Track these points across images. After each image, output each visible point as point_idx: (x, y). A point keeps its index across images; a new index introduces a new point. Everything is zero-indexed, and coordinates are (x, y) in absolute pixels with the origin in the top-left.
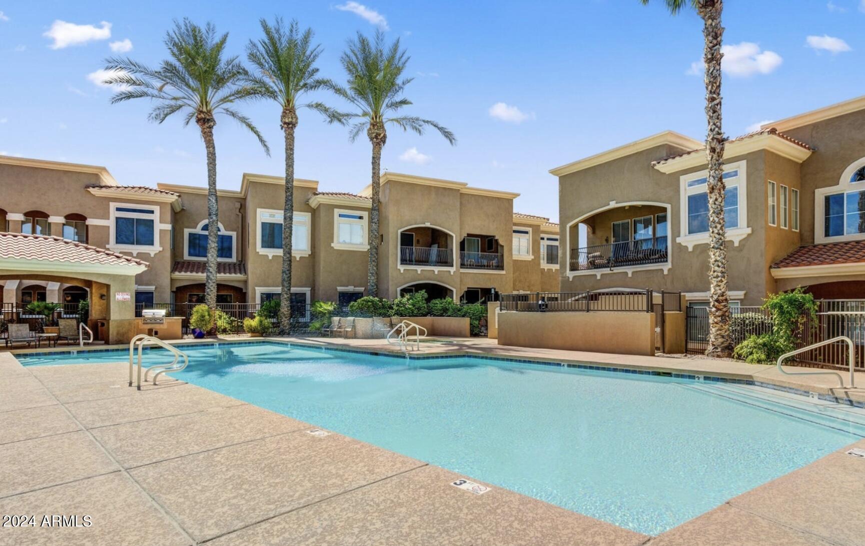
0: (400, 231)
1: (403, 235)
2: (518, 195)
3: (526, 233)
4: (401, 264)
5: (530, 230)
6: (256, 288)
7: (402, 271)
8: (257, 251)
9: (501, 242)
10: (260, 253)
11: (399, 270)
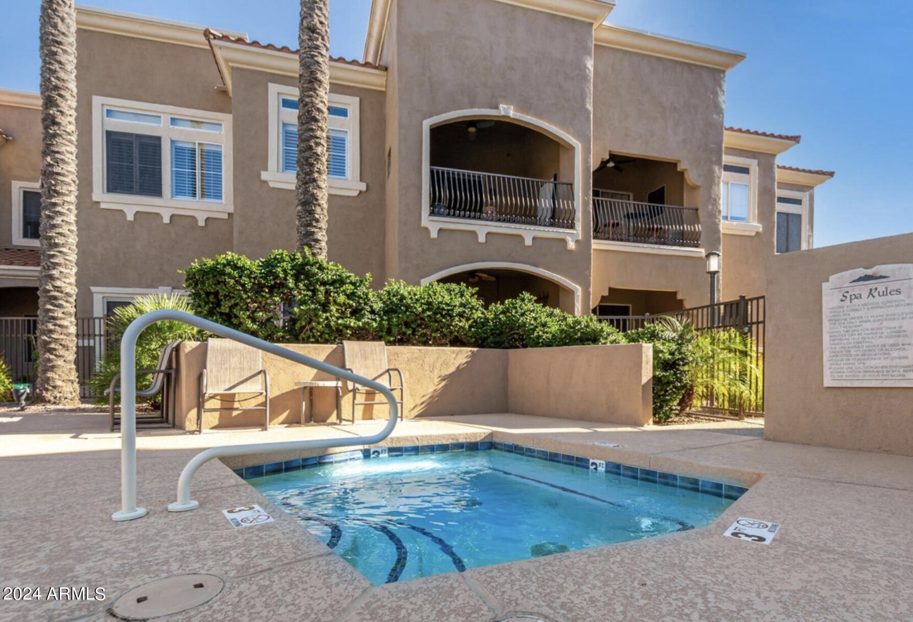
0: (427, 124)
1: (436, 131)
2: (738, 57)
3: (745, 171)
4: (432, 213)
5: (753, 164)
6: (93, 289)
7: (434, 235)
8: (95, 198)
9: (692, 177)
10: (103, 206)
11: (426, 230)
